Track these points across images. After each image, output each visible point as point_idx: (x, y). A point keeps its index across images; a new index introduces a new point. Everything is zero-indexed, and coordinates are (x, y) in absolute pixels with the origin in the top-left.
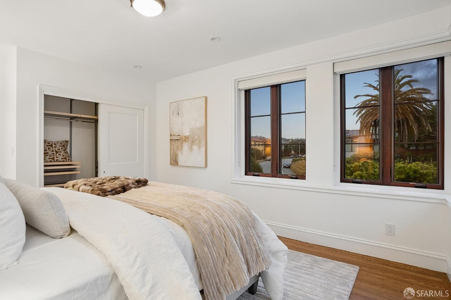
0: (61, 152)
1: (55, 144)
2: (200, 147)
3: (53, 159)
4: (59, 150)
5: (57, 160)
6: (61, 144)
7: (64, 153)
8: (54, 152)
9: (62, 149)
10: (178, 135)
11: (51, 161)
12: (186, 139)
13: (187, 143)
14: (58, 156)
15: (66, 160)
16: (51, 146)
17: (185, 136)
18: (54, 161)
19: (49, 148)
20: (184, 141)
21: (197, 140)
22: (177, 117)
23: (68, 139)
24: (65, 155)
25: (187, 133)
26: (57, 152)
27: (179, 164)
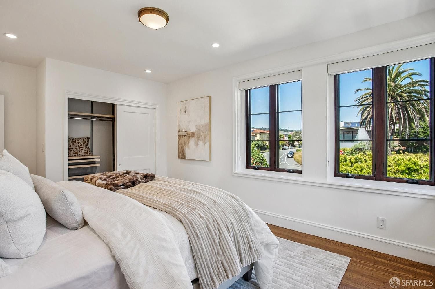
0: (83, 147)
1: (78, 141)
2: (204, 143)
3: (77, 153)
4: (81, 145)
5: (80, 154)
6: (83, 140)
7: (86, 148)
8: (78, 148)
9: (84, 145)
10: (185, 132)
11: (74, 156)
12: (192, 135)
13: (193, 138)
14: (81, 151)
15: (88, 154)
16: (75, 142)
17: (191, 132)
18: (78, 156)
19: (73, 144)
20: (191, 136)
21: (202, 136)
22: (184, 114)
23: (90, 136)
24: (87, 150)
25: (193, 130)
26: (79, 147)
27: (186, 158)
